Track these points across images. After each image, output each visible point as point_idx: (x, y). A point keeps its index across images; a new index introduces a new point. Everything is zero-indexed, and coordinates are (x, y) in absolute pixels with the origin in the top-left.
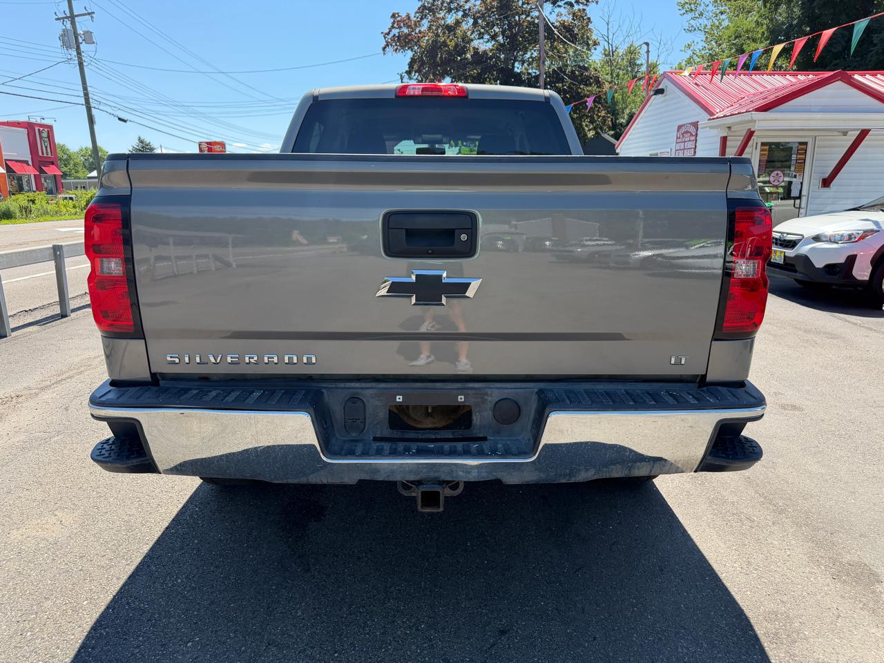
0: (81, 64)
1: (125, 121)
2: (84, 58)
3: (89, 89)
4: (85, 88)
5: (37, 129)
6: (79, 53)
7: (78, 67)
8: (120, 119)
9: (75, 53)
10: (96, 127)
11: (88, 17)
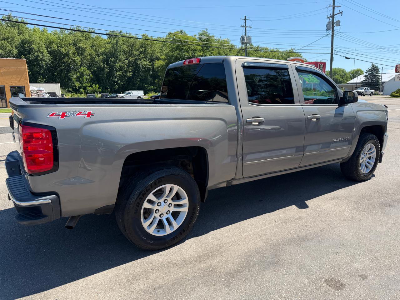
0: (333, 36)
1: (349, 59)
2: (334, 33)
3: (334, 46)
4: (332, 46)
5: (319, 64)
6: (333, 31)
7: (331, 37)
8: (346, 58)
9: (331, 31)
10: (333, 63)
11: (340, 14)
